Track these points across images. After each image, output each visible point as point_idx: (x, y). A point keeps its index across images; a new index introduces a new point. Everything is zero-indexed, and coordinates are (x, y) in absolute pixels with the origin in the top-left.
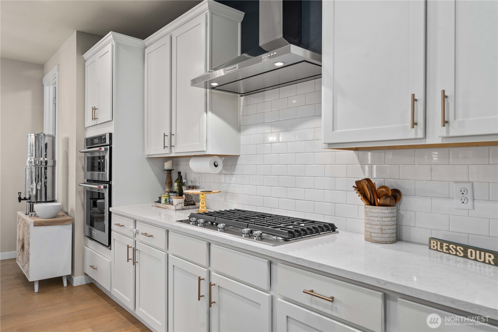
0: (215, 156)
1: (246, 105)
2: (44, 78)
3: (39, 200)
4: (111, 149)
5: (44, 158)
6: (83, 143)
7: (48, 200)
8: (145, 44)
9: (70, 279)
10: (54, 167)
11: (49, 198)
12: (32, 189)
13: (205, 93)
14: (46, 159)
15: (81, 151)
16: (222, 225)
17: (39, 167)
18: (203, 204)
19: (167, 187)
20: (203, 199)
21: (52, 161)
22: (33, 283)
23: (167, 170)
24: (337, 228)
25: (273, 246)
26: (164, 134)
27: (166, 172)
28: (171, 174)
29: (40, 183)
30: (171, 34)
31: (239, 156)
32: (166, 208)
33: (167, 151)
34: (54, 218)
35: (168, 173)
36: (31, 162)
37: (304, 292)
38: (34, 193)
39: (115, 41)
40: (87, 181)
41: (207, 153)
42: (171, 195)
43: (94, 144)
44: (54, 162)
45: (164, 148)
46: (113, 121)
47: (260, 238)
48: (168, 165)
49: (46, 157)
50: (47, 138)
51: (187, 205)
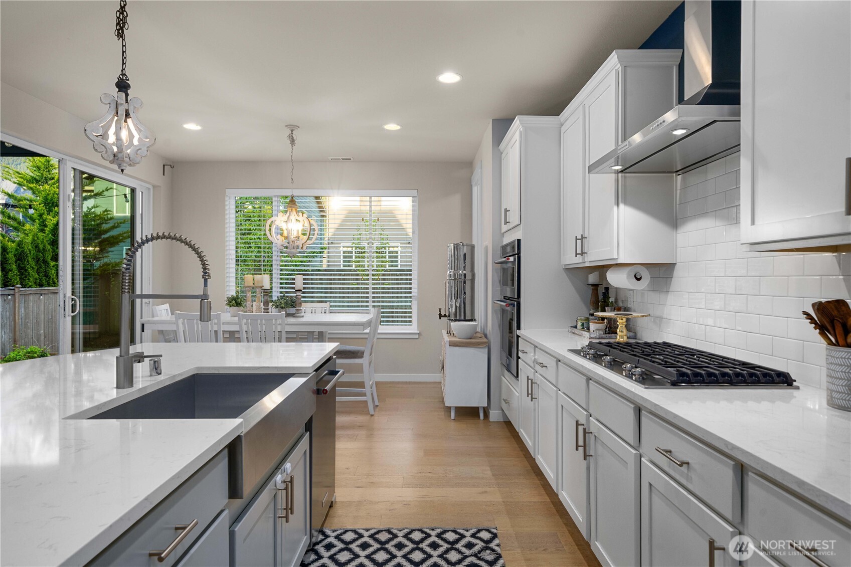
0: (635, 266)
1: (684, 188)
2: (472, 178)
3: (458, 318)
4: (519, 258)
5: (462, 271)
6: (499, 252)
7: (466, 319)
8: (560, 121)
9: (486, 411)
10: (473, 280)
11: (468, 317)
12: (451, 306)
13: (615, 179)
14: (465, 272)
15: (496, 262)
16: (609, 358)
17: (458, 281)
18: (622, 332)
19: (591, 307)
20: (621, 326)
21: (471, 274)
22: (449, 408)
23: (593, 285)
24: (795, 381)
25: (646, 388)
26: (576, 237)
27: (591, 287)
28: (597, 290)
29: (459, 300)
30: (583, 104)
31: (676, 264)
32: (580, 335)
33: (579, 259)
34: (471, 339)
35: (593, 289)
36: (450, 276)
37: (656, 449)
38: (454, 310)
39: (522, 126)
40: (504, 298)
41: (620, 261)
42: (591, 318)
43: (507, 253)
44: (473, 275)
45: (576, 256)
46: (521, 224)
47: (641, 377)
48: (592, 278)
49: (464, 270)
50: (465, 247)
51: (609, 333)
